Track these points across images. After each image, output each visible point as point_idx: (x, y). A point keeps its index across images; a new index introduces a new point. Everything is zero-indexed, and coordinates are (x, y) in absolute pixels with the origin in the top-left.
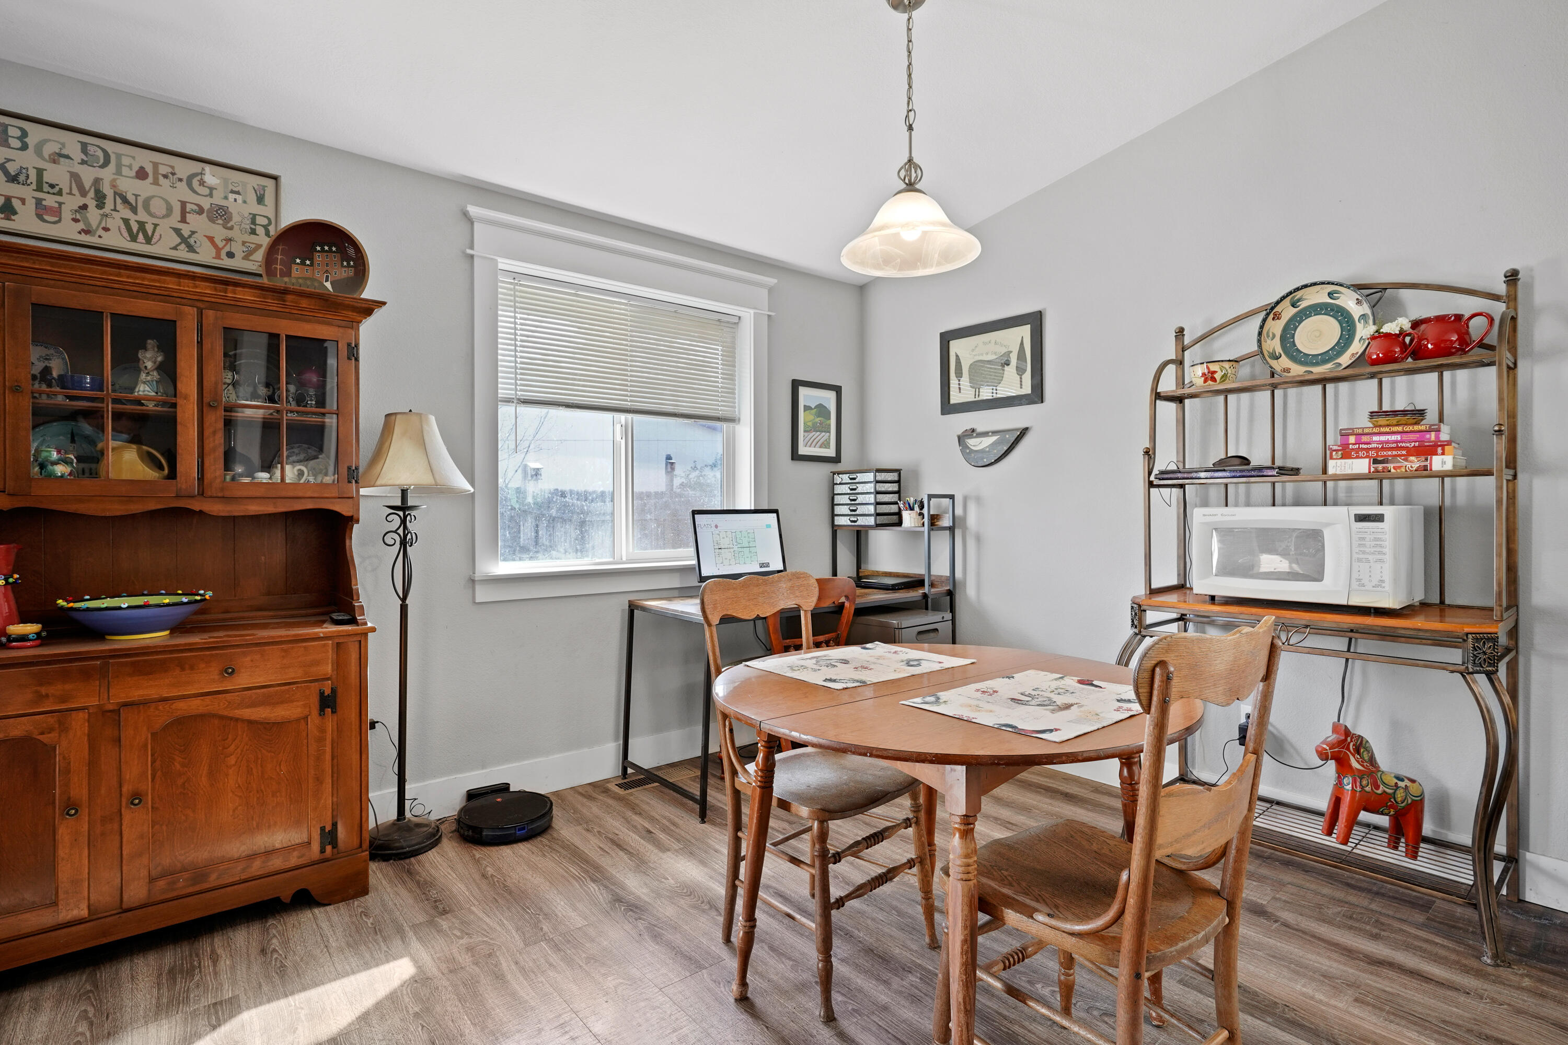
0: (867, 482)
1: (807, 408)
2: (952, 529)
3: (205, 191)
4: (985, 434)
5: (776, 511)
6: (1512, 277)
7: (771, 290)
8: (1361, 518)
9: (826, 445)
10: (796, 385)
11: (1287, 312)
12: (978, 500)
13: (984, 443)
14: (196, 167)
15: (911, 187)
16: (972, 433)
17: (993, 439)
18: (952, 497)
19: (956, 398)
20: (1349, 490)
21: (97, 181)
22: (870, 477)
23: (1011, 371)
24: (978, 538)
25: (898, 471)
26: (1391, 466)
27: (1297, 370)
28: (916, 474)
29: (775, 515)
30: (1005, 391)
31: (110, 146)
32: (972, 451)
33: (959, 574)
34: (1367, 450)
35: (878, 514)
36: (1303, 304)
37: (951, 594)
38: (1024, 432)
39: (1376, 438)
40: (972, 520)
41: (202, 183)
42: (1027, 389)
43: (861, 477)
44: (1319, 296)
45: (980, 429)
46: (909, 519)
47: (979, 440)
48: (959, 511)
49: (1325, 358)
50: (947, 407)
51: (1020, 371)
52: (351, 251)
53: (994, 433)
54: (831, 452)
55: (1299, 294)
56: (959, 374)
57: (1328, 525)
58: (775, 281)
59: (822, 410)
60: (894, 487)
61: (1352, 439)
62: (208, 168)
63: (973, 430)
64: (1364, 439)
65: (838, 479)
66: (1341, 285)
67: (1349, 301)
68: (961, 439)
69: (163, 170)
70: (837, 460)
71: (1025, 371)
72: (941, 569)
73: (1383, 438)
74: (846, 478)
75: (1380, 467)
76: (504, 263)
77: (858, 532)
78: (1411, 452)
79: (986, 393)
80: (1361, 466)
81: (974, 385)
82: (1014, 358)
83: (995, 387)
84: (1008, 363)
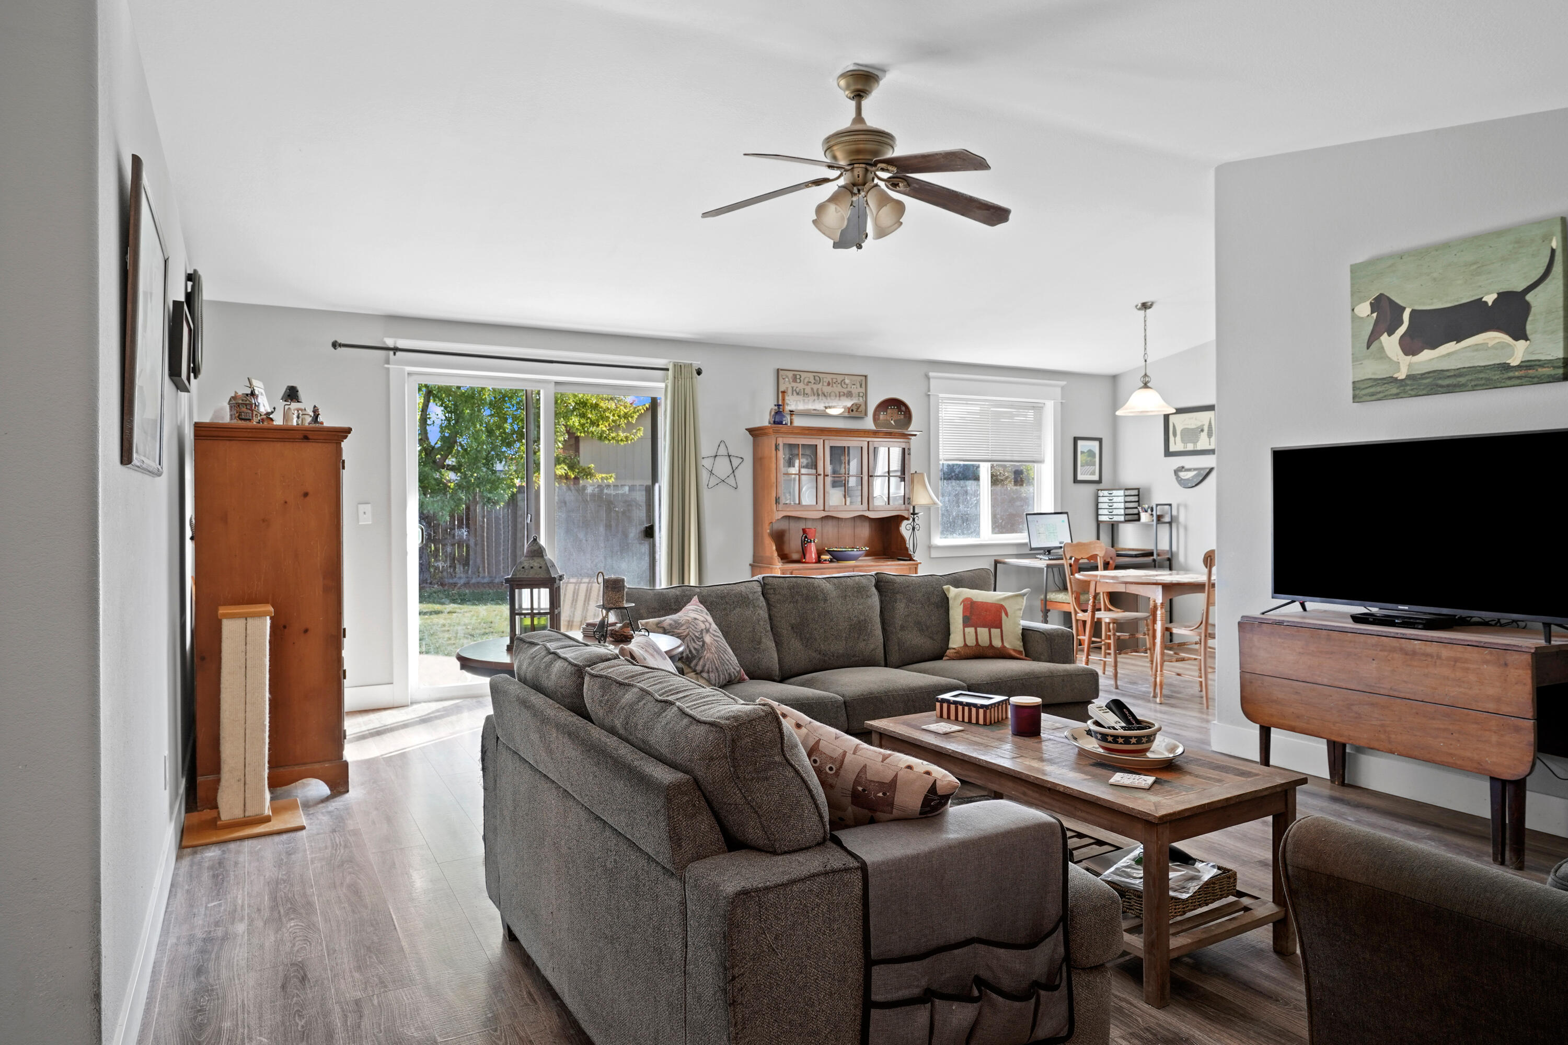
0: (1119, 497)
1: (1082, 452)
2: (1170, 523)
3: (845, 386)
4: (1189, 470)
5: (1066, 513)
7: (1063, 388)
9: (1093, 473)
10: (1076, 440)
12: (1186, 506)
13: (1189, 475)
14: (842, 377)
15: (1146, 386)
16: (1182, 469)
17: (1195, 473)
18: (1170, 505)
19: (1172, 448)
21: (818, 389)
22: (1121, 493)
23: (1204, 435)
24: (1186, 528)
25: (1138, 489)
28: (1149, 490)
29: (1066, 515)
30: (1200, 446)
31: (821, 375)
32: (1182, 479)
33: (1174, 549)
35: (1126, 515)
37: (1169, 560)
38: (1211, 470)
40: (1182, 519)
41: (845, 383)
43: (1115, 493)
45: (1187, 467)
46: (1144, 517)
47: (1186, 473)
48: (1174, 513)
50: (1168, 453)
51: (1209, 436)
52: (903, 409)
53: (1195, 469)
54: (1096, 478)
56: (1175, 435)
58: (1066, 383)
59: (1091, 453)
60: (1136, 499)
62: (846, 377)
63: (1183, 467)
65: (1101, 493)
68: (1176, 472)
69: (834, 381)
70: (1100, 481)
71: (1212, 436)
72: (1164, 545)
74: (1106, 493)
76: (941, 395)
77: (1113, 525)
79: (1190, 447)
81: (1183, 441)
82: (1206, 428)
83: (1195, 443)
84: (1202, 430)
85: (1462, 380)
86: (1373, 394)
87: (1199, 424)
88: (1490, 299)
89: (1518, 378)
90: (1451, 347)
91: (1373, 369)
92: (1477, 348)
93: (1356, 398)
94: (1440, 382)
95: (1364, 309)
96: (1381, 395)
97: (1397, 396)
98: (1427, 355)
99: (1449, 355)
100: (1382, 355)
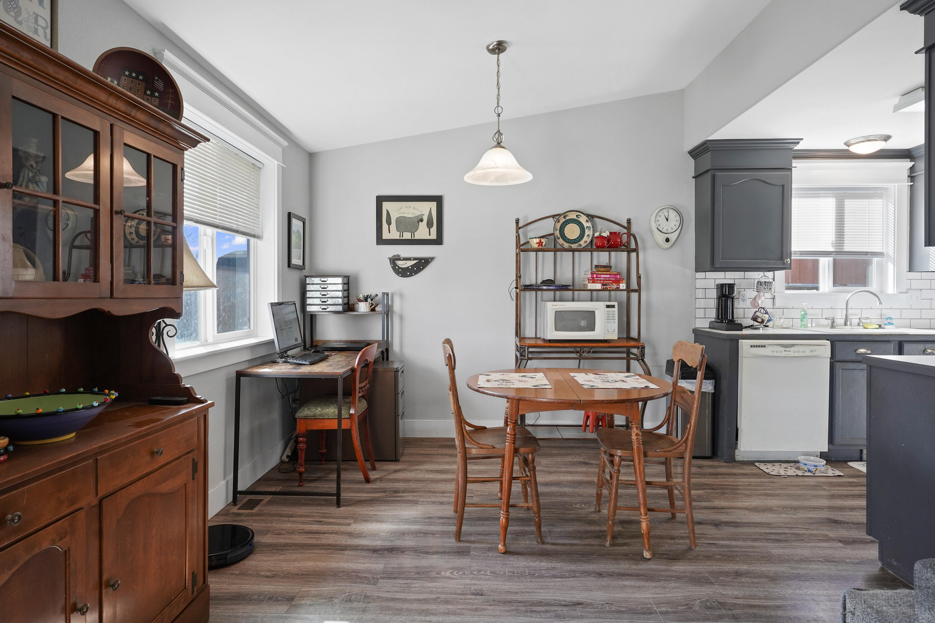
0: (336, 284)
1: (295, 233)
2: (387, 313)
4: (409, 259)
5: (294, 303)
6: (629, 221)
7: (285, 148)
8: (608, 306)
9: (300, 257)
10: (291, 217)
11: (562, 220)
12: (402, 296)
13: (410, 263)
15: (499, 145)
16: (398, 257)
17: (415, 262)
18: (386, 294)
19: (386, 235)
20: (579, 295)
22: (339, 280)
23: (423, 226)
24: (401, 318)
25: (350, 277)
26: (608, 287)
27: (566, 245)
28: (356, 279)
29: (294, 306)
30: (418, 235)
32: (399, 268)
34: (600, 280)
35: (344, 304)
36: (568, 218)
37: (387, 351)
38: (429, 260)
39: (602, 276)
40: (397, 307)
42: (434, 236)
43: (330, 280)
44: (573, 216)
45: (403, 255)
46: (363, 307)
47: (405, 262)
48: (390, 302)
49: (575, 241)
50: (380, 241)
51: (430, 225)
52: (160, 85)
53: (415, 259)
54: (301, 262)
55: (567, 214)
56: (389, 223)
57: (597, 309)
58: (287, 144)
59: (298, 234)
60: (346, 287)
61: (595, 276)
64: (599, 276)
66: (581, 212)
67: (583, 219)
68: (392, 260)
70: (303, 267)
71: (432, 226)
73: (604, 276)
74: (317, 280)
75: (605, 287)
78: (614, 282)
79: (407, 236)
80: (598, 286)
81: (398, 229)
82: (425, 219)
83: (413, 233)
84: (422, 220)
87: (418, 213)
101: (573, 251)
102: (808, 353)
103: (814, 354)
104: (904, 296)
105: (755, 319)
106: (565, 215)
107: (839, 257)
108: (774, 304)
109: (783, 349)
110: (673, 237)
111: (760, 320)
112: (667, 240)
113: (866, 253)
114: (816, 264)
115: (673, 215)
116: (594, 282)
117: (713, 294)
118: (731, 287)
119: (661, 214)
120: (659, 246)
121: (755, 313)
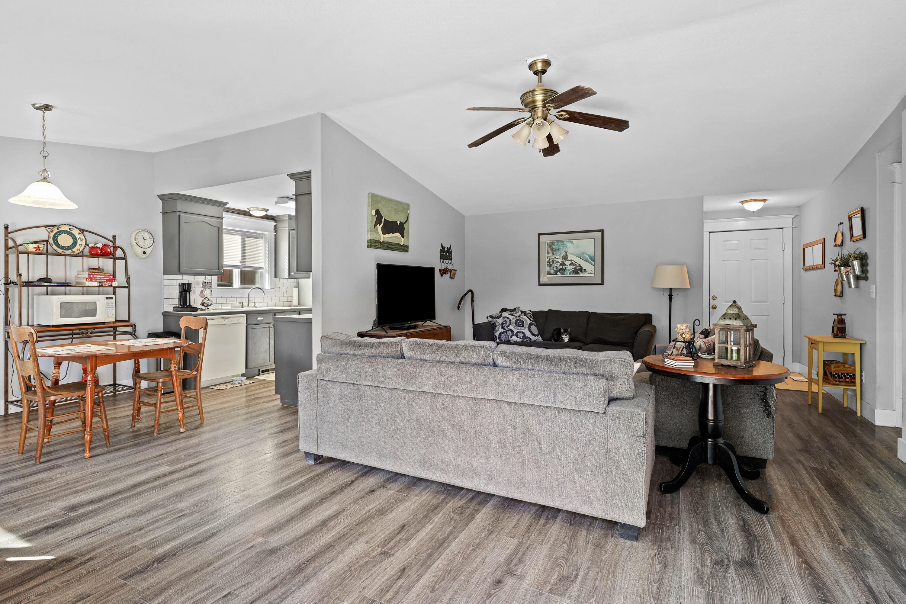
6: (114, 237)
8: (107, 298)
11: (56, 230)
15: (45, 179)
26: (103, 284)
27: (60, 251)
34: (97, 279)
36: (60, 229)
39: (98, 276)
44: (66, 228)
49: (68, 248)
55: (60, 226)
57: (98, 300)
61: (92, 276)
64: (95, 276)
66: (73, 226)
67: (76, 232)
73: (100, 276)
75: (101, 284)
78: (108, 281)
80: (96, 284)
85: (393, 246)
86: (375, 246)
88: (398, 222)
89: (402, 249)
90: (391, 235)
91: (375, 237)
92: (396, 237)
93: (369, 246)
94: (389, 246)
95: (374, 213)
96: (377, 247)
97: (380, 248)
98: (387, 236)
99: (391, 237)
100: (377, 232)
101: (66, 255)
102: (236, 322)
103: (238, 322)
104: (273, 290)
105: (203, 304)
106: (58, 227)
107: (243, 269)
108: (211, 295)
109: (224, 320)
110: (148, 251)
111: (206, 305)
112: (144, 253)
113: (256, 268)
114: (231, 271)
115: (147, 236)
116: (91, 280)
117: (177, 289)
118: (189, 285)
119: (139, 234)
120: (137, 256)
121: (203, 300)
